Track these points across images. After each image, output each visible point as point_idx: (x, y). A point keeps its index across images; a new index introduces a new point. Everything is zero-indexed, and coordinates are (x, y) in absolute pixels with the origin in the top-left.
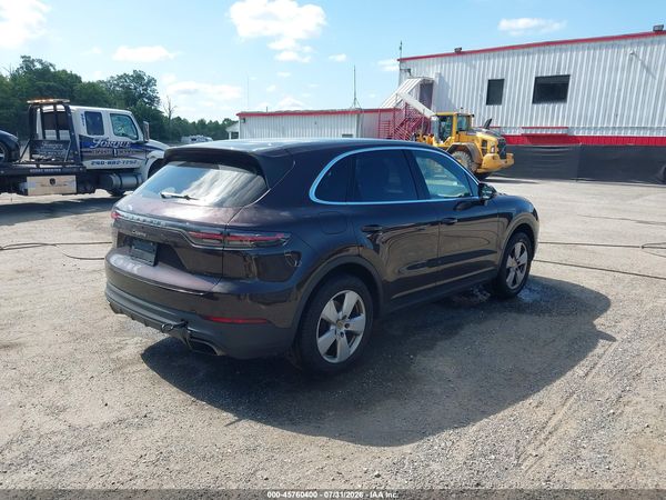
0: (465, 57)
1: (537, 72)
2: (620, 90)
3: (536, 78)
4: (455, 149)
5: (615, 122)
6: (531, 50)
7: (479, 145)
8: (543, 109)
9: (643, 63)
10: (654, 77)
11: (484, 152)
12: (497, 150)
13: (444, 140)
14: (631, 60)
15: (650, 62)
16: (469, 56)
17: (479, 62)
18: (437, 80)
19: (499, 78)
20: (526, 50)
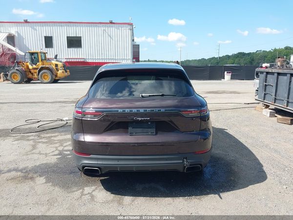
0: (30, 24)
1: (67, 34)
2: (102, 44)
3: (67, 37)
4: (42, 69)
5: (102, 57)
6: (62, 24)
7: (54, 67)
8: (72, 50)
9: (108, 34)
10: (113, 40)
11: (58, 70)
12: (63, 68)
13: (36, 64)
14: (104, 32)
15: (110, 33)
16: (32, 24)
17: (38, 28)
18: (16, 35)
19: (50, 36)
20: (60, 24)
